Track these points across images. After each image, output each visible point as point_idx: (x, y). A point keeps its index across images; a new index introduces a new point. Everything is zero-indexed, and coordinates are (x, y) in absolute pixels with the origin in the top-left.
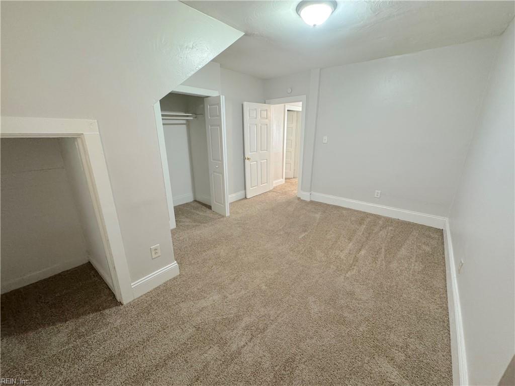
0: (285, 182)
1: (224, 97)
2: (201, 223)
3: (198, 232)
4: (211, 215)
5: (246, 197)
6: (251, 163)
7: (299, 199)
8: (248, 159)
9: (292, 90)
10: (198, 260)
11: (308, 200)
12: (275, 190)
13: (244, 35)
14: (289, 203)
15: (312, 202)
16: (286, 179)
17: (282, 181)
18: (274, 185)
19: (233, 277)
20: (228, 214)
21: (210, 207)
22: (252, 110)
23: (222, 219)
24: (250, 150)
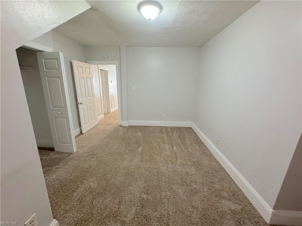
0: (104, 116)
1: (62, 53)
2: (51, 166)
3: (54, 176)
4: (58, 156)
5: (81, 133)
6: (83, 107)
7: (121, 126)
8: (81, 104)
9: (107, 57)
10: (72, 203)
11: (127, 126)
12: (100, 123)
13: (91, 8)
14: (116, 130)
15: (130, 127)
16: (104, 114)
17: (102, 116)
18: (99, 120)
19: (117, 201)
20: (75, 150)
21: (52, 149)
22: (80, 67)
23: (71, 157)
24: (81, 97)
